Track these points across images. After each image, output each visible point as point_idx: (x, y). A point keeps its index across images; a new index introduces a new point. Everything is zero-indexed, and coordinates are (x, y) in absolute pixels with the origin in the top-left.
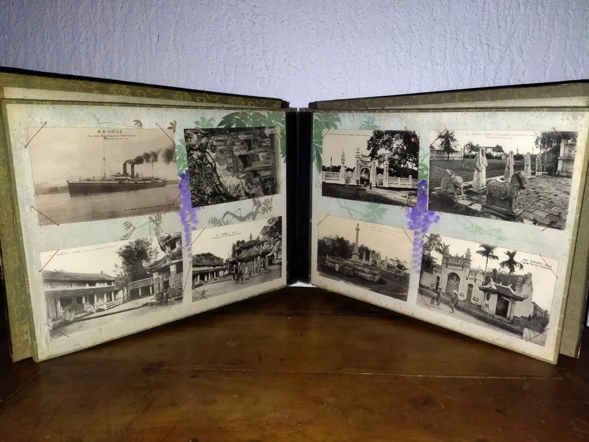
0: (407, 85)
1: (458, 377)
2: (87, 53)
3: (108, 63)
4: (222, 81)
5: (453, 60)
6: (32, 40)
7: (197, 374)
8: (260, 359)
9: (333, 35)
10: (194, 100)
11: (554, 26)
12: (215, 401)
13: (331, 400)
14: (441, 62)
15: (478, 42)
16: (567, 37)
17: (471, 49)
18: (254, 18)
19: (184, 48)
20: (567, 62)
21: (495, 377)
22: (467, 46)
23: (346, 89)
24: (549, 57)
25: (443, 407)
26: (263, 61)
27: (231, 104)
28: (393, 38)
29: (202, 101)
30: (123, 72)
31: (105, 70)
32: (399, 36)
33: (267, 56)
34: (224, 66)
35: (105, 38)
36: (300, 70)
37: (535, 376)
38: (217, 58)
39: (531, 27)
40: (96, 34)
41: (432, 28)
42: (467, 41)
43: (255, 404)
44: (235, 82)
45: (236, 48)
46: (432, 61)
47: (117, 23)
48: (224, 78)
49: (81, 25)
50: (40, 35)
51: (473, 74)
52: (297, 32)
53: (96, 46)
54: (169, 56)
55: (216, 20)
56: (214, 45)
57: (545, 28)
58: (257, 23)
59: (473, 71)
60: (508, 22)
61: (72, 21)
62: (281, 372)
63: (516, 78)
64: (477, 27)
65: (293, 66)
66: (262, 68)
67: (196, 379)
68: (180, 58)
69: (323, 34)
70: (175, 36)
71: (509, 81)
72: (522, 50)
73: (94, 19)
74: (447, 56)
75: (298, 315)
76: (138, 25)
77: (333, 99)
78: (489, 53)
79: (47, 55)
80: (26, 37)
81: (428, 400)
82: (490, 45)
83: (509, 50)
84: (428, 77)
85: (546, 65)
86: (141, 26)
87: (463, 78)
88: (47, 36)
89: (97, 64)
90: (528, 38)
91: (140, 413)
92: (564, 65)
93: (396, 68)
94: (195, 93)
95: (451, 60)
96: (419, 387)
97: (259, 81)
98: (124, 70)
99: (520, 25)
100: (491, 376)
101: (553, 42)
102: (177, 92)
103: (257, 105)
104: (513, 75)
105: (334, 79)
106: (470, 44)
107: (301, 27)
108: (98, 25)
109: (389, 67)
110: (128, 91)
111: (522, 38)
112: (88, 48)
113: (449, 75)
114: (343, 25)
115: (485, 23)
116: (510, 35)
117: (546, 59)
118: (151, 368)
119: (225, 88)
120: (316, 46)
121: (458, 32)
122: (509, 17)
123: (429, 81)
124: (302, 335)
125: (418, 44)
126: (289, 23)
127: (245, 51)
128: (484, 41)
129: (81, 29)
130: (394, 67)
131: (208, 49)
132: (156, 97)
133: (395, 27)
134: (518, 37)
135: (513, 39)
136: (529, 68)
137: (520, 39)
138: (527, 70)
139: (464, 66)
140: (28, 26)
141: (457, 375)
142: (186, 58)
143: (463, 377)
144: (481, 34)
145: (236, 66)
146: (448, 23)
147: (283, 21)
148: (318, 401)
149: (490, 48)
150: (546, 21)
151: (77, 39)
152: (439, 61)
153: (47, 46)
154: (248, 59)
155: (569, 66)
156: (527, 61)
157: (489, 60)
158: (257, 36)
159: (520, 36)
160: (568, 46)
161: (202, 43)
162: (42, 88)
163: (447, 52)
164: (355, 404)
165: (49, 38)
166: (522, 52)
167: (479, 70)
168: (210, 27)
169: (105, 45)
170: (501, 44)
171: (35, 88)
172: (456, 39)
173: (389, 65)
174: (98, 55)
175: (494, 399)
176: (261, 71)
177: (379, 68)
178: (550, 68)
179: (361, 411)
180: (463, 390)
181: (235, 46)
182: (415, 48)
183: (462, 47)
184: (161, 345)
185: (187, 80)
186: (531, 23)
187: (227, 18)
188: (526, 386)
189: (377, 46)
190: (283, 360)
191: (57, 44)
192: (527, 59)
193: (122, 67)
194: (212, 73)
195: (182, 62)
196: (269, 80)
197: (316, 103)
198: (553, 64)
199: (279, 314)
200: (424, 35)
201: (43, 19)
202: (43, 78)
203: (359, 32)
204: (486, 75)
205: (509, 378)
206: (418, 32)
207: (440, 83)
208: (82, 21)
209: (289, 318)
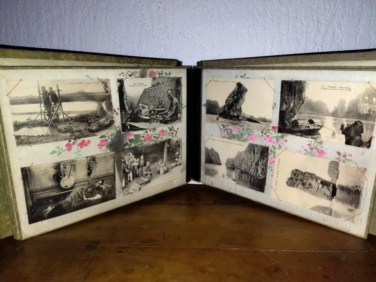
0: (263, 49)
1: (297, 251)
2: (48, 29)
3: (62, 36)
4: (138, 47)
5: (294, 32)
6: (10, 20)
7: (121, 250)
8: (164, 238)
9: (212, 15)
10: (118, 62)
11: (363, 8)
12: (133, 270)
13: (212, 270)
14: (286, 33)
15: (311, 19)
16: (371, 15)
17: (306, 24)
18: (159, 4)
19: (112, 25)
20: (372, 33)
21: (322, 251)
22: (304, 22)
23: (222, 52)
24: (359, 29)
25: (287, 274)
26: (165, 33)
27: (144, 64)
28: (253, 17)
29: (124, 62)
30: (72, 42)
31: (60, 41)
32: (257, 15)
33: (168, 30)
34: (140, 37)
35: (59, 19)
36: (190, 39)
37: (349, 250)
38: (134, 32)
39: (347, 9)
40: (53, 15)
41: (279, 10)
42: (303, 19)
43: (160, 273)
44: (147, 48)
45: (147, 25)
46: (279, 33)
47: (67, 9)
48: (139, 45)
49: (43, 10)
50: (16, 17)
51: (307, 41)
52: (188, 14)
53: (54, 24)
54: (102, 30)
55: (133, 6)
56: (132, 23)
57: (357, 9)
58: (162, 7)
59: (308, 39)
60: (332, 5)
61: (37, 8)
62: (178, 248)
63: (337, 44)
64: (310, 9)
65: (186, 37)
66: (165, 38)
67: (121, 254)
68: (110, 32)
69: (206, 14)
70: (106, 17)
71: (331, 46)
72: (341, 24)
73: (51, 6)
74: (290, 29)
75: (190, 205)
76: (81, 10)
77: (213, 59)
78: (318, 27)
79: (21, 31)
80: (6, 19)
81: (277, 269)
82: (319, 21)
83: (331, 24)
84: (277, 44)
85: (357, 34)
86: (83, 11)
87: (301, 44)
88: (21, 18)
89: (54, 37)
90: (345, 16)
91: (83, 279)
92: (369, 35)
93: (255, 37)
94: (119, 57)
95: (293, 32)
96: (271, 259)
97: (163, 47)
98: (72, 40)
99: (340, 7)
100: (319, 250)
101: (362, 19)
102: (107, 57)
103: (161, 64)
104: (334, 42)
105: (213, 45)
106: (305, 20)
107: (191, 10)
108: (54, 10)
109: (250, 36)
110: (74, 57)
111: (341, 16)
112: (48, 26)
113: (291, 42)
114: (219, 8)
115: (316, 6)
116: (332, 14)
117: (357, 30)
118: (91, 246)
119: (140, 52)
120: (202, 22)
121: (297, 12)
122: (332, 2)
123: (278, 46)
124: (192, 219)
125: (270, 21)
126: (183, 7)
127: (153, 26)
128: (315, 18)
129: (43, 13)
130: (254, 37)
131: (128, 26)
132: (93, 61)
133: (255, 9)
134: (339, 15)
135: (334, 17)
136: (345, 37)
137: (340, 17)
138: (344, 38)
139: (301, 36)
140: (7, 12)
141: (296, 250)
142: (113, 32)
143: (301, 251)
144: (313, 13)
145: (147, 37)
146: (290, 6)
147: (179, 6)
148: (203, 271)
149: (319, 23)
150: (357, 4)
151: (40, 20)
152: (284, 33)
153: (20, 24)
154: (155, 32)
155: (373, 35)
156: (344, 32)
157: (318, 32)
158: (161, 16)
159: (340, 14)
160: (372, 22)
161: (125, 22)
162: (14, 57)
163: (290, 26)
164: (228, 273)
165: (22, 19)
166: (341, 26)
167: (311, 38)
168: (129, 10)
169: (59, 24)
170: (327, 20)
171: (9, 57)
172: (296, 17)
173: (251, 35)
174: (55, 31)
175: (322, 268)
176: (164, 40)
177: (244, 38)
178: (359, 36)
179: (232, 278)
180: (300, 261)
181: (146, 23)
182: (268, 24)
183: (300, 22)
184: (98, 228)
185: (115, 47)
186: (347, 6)
187: (140, 4)
188: (343, 258)
189: (242, 22)
190: (179, 238)
191: (27, 24)
192: (344, 31)
193: (71, 38)
194: (131, 42)
195: (111, 34)
196: (170, 46)
197: (202, 62)
198: (362, 34)
199: (178, 204)
200: (274, 15)
201: (17, 7)
202: (15, 51)
203: (230, 13)
204: (316, 42)
205: (331, 251)
206: (270, 13)
207: (285, 47)
208: (43, 8)
209: (184, 207)
